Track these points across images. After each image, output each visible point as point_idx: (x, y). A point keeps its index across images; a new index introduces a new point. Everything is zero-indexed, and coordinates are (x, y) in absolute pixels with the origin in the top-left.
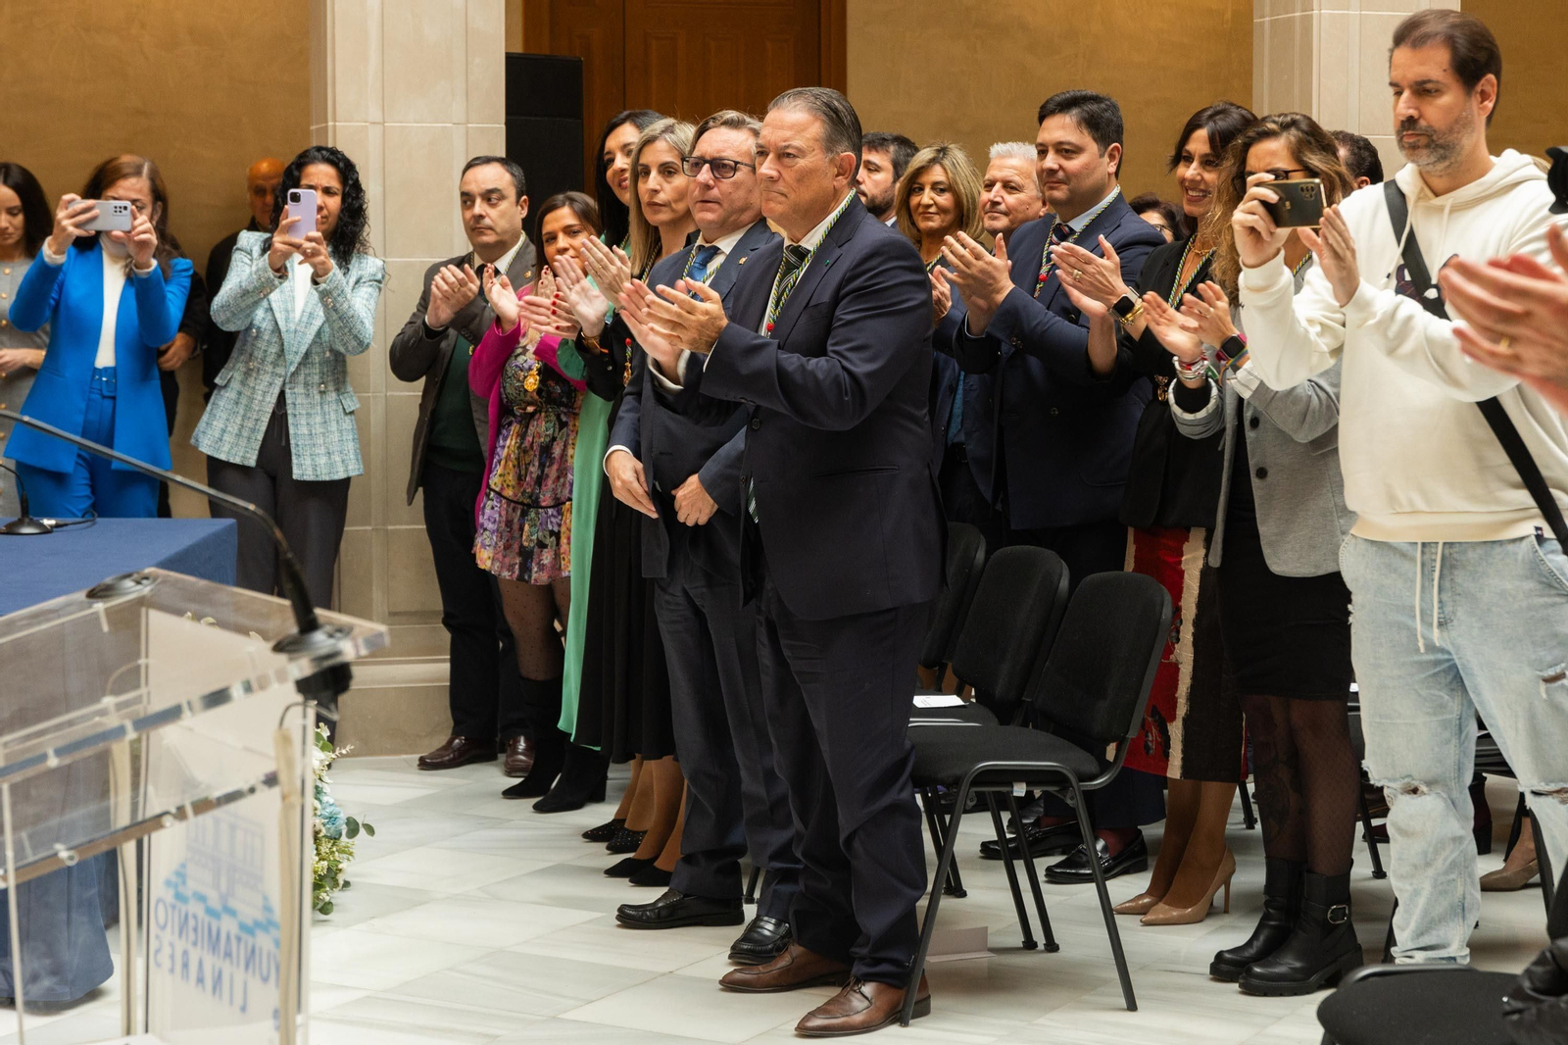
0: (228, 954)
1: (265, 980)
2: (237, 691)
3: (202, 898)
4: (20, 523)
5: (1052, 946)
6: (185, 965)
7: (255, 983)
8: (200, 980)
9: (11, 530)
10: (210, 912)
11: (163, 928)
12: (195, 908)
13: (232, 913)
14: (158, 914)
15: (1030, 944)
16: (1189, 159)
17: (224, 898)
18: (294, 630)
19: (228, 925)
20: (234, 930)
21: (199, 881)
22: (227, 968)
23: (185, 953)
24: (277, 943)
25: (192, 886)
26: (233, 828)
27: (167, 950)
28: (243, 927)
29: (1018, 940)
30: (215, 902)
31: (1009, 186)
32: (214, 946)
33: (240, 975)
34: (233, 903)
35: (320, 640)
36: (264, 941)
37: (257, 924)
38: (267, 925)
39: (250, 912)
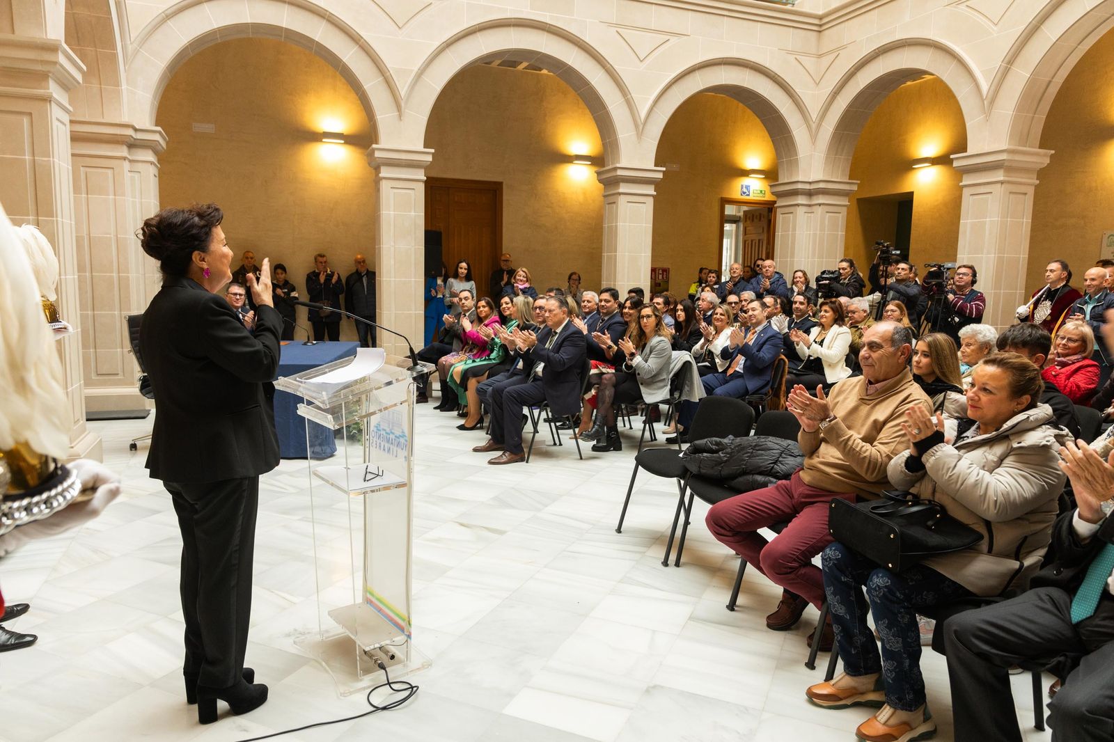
0: (392, 443)
1: (402, 449)
2: (394, 381)
3: (385, 430)
4: (308, 342)
5: (561, 445)
6: (380, 446)
7: (399, 450)
8: (384, 450)
9: (305, 344)
10: (387, 433)
11: (373, 437)
12: (382, 432)
13: (393, 433)
14: (372, 434)
15: (555, 444)
16: (626, 308)
17: (390, 430)
18: (412, 365)
19: (392, 436)
20: (394, 437)
21: (384, 426)
22: (392, 447)
23: (380, 443)
24: (406, 441)
25: (382, 427)
26: (393, 413)
27: (375, 443)
28: (396, 436)
29: (552, 443)
30: (388, 431)
31: (588, 301)
32: (388, 442)
33: (395, 448)
34: (393, 431)
35: (418, 367)
36: (402, 440)
37: (400, 436)
38: (403, 436)
39: (397, 433)
